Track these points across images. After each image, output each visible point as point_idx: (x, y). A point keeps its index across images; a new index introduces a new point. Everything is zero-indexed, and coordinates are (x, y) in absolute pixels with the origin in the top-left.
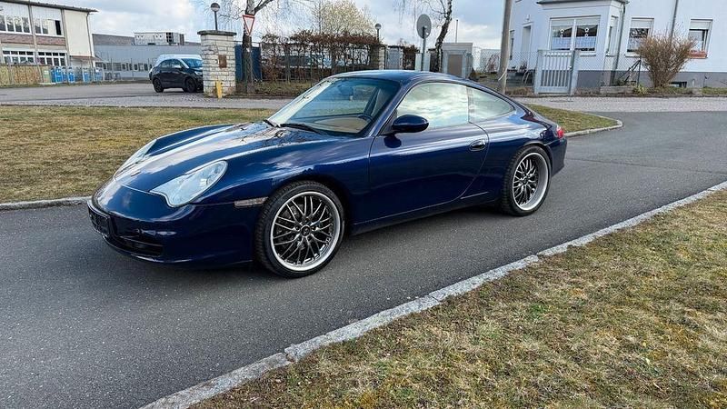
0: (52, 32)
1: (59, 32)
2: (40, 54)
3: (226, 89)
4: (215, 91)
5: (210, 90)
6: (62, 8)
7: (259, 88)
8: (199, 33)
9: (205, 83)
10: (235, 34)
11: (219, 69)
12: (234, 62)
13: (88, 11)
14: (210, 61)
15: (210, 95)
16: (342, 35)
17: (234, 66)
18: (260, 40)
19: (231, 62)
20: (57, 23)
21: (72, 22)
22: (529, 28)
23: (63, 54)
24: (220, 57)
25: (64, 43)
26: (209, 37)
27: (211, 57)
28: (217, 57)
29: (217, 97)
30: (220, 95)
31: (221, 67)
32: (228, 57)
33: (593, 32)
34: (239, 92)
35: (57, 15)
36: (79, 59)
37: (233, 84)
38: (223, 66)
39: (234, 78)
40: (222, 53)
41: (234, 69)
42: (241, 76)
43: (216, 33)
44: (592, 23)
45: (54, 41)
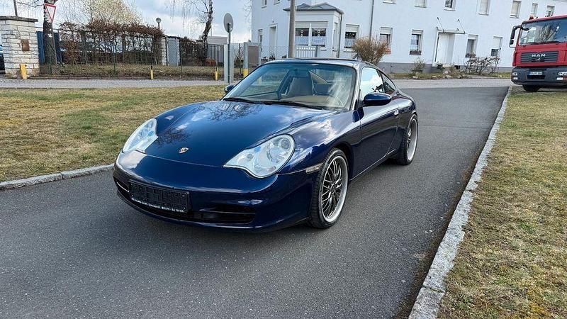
3: (30, 71)
4: (19, 72)
5: (13, 72)
7: (63, 70)
9: (6, 65)
10: (37, 21)
11: (22, 52)
12: (37, 46)
14: (12, 45)
15: (14, 76)
16: (130, 26)
17: (37, 49)
18: (58, 27)
19: (34, 47)
22: (275, 28)
24: (22, 41)
26: (10, 22)
27: (13, 41)
28: (19, 41)
29: (22, 78)
30: (25, 76)
31: (24, 50)
32: (30, 42)
33: (323, 34)
34: (42, 74)
37: (37, 66)
38: (27, 49)
39: (37, 61)
40: (23, 38)
41: (37, 53)
42: (44, 59)
43: (17, 19)
44: (322, 27)
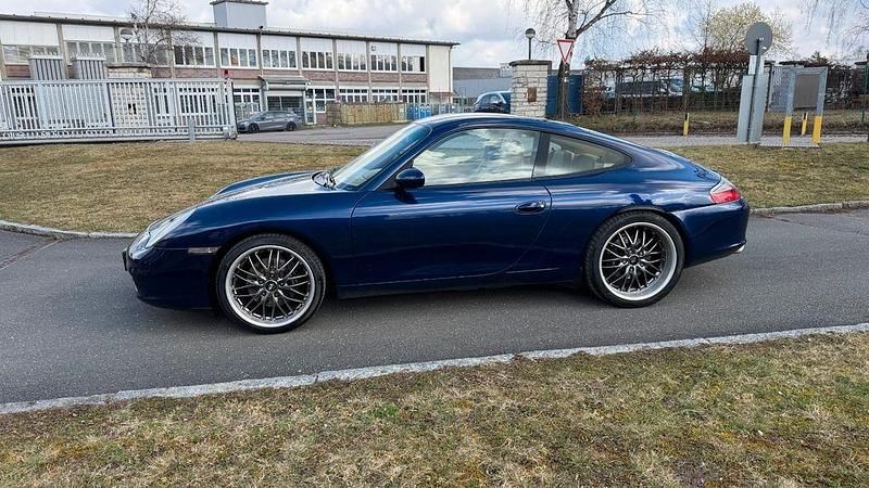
0: (416, 69)
1: (422, 69)
2: (405, 91)
6: (427, 44)
8: (510, 64)
10: (551, 62)
11: (527, 104)
12: (545, 94)
13: (451, 45)
14: (517, 96)
17: (545, 99)
19: (542, 96)
20: (422, 59)
21: (436, 58)
23: (423, 91)
24: (529, 89)
25: (425, 81)
26: (520, 67)
27: (520, 90)
28: (526, 90)
31: (529, 101)
32: (538, 90)
35: (420, 51)
36: (437, 96)
38: (532, 99)
40: (532, 85)
41: (544, 103)
42: (555, 111)
43: (528, 63)
45: (418, 77)
